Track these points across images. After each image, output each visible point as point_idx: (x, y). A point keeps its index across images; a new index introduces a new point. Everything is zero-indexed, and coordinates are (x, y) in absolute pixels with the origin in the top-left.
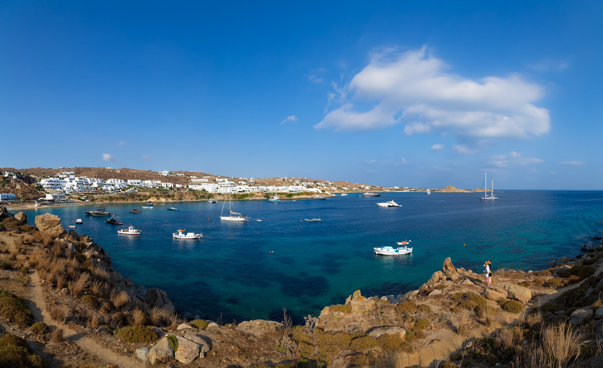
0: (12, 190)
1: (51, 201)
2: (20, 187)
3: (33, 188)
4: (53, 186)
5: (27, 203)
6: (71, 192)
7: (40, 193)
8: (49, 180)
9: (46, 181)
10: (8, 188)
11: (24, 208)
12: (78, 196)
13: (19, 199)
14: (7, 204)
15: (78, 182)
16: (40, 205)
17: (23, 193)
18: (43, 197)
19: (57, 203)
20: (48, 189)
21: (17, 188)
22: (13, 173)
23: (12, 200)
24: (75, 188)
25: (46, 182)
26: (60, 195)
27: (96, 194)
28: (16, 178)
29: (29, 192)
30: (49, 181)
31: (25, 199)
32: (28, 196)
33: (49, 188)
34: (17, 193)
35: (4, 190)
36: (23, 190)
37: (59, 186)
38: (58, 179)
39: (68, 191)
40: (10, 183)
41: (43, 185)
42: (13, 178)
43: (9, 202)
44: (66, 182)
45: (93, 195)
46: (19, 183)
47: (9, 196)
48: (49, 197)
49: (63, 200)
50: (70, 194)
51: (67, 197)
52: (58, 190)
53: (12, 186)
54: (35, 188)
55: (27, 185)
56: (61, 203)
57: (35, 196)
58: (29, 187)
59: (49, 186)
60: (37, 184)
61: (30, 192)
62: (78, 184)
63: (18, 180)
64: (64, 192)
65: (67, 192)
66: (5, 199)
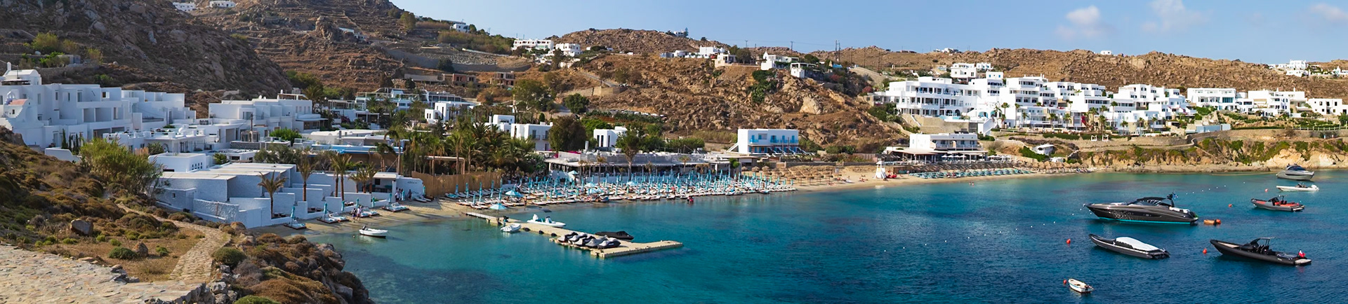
0: (787, 118)
1: (928, 157)
2: (816, 108)
3: (863, 113)
4: (931, 107)
5: (845, 165)
6: (997, 129)
7: (887, 128)
8: (917, 84)
9: (908, 87)
10: (773, 109)
11: (836, 185)
12: (1022, 144)
13: (815, 148)
14: (772, 167)
15: (1019, 95)
16: (892, 174)
17: (825, 128)
18: (897, 142)
19: (952, 167)
20: (916, 115)
21: (804, 109)
22: (790, 60)
23: (787, 151)
24: (1011, 114)
25: (908, 90)
26: (960, 136)
27: (1084, 138)
28: (803, 76)
29: (847, 124)
30: (917, 89)
31: (837, 150)
32: (845, 140)
33: (918, 112)
34: (807, 127)
35: (759, 117)
36: (827, 117)
37: (951, 107)
38: (949, 81)
39: (986, 126)
40: (782, 94)
41: (897, 101)
42: (792, 74)
43: (777, 158)
44: (976, 92)
45: (1074, 142)
46: (813, 94)
47: (779, 137)
48: (921, 144)
49: (973, 157)
50: (992, 134)
51: (983, 148)
52: (950, 119)
53: (788, 101)
54: (866, 110)
55: (840, 100)
56: (967, 166)
57: (870, 141)
58: (846, 106)
59: (919, 106)
60: (876, 99)
61: (851, 127)
62: (1018, 100)
63: (810, 81)
64: (973, 126)
65: (981, 129)
66: (763, 149)
